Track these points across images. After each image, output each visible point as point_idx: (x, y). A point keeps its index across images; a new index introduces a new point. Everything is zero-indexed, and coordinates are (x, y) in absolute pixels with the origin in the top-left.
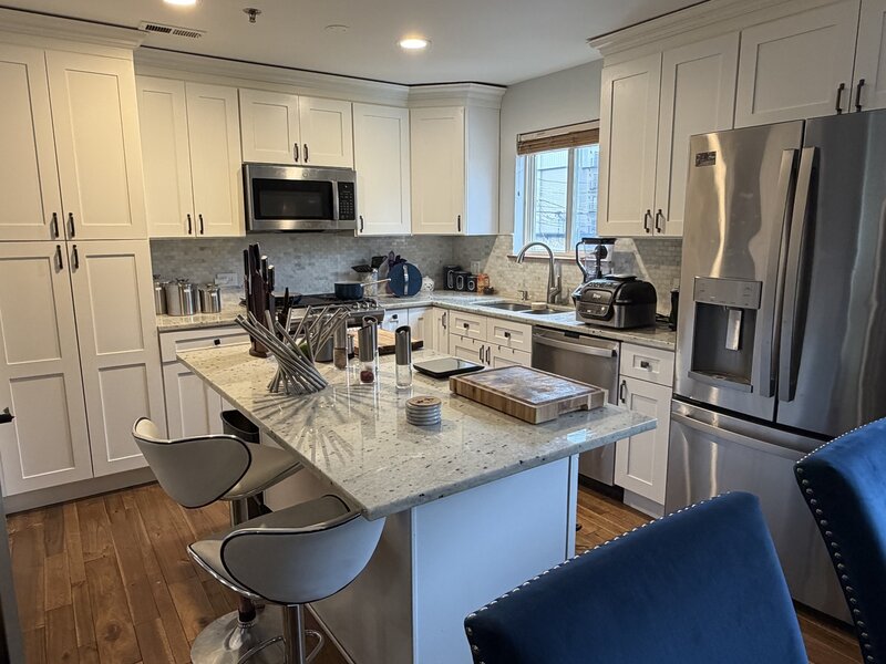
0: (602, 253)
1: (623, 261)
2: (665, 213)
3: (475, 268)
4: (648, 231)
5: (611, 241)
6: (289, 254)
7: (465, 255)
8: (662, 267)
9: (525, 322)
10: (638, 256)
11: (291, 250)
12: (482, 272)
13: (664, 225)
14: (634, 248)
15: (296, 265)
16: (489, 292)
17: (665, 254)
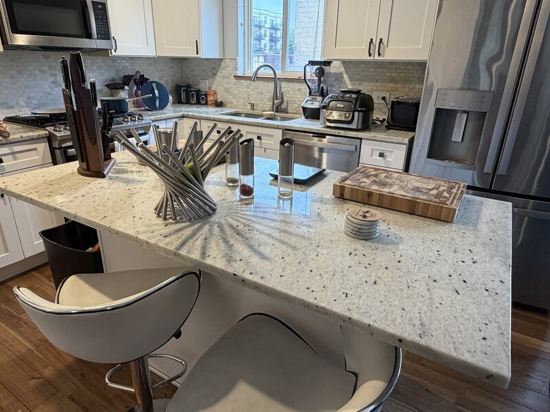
0: (321, 73)
1: (334, 79)
2: (385, 41)
3: (204, 86)
4: (370, 56)
5: (328, 63)
6: (44, 72)
7: (194, 75)
8: (364, 83)
9: (277, 127)
10: (345, 76)
11: (46, 68)
12: (210, 88)
13: (384, 51)
14: (342, 69)
15: (53, 83)
16: (219, 104)
17: (367, 73)
